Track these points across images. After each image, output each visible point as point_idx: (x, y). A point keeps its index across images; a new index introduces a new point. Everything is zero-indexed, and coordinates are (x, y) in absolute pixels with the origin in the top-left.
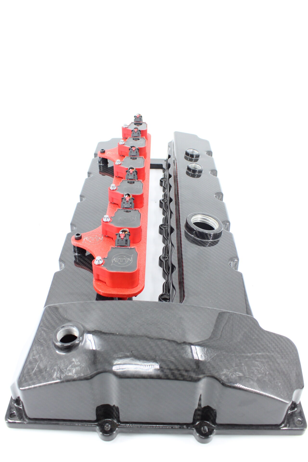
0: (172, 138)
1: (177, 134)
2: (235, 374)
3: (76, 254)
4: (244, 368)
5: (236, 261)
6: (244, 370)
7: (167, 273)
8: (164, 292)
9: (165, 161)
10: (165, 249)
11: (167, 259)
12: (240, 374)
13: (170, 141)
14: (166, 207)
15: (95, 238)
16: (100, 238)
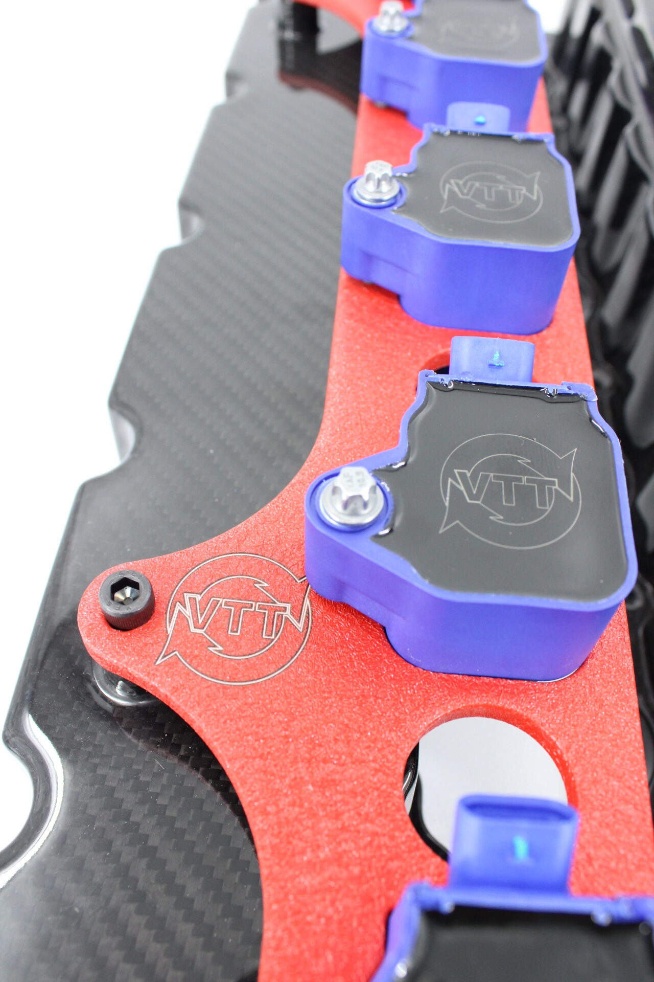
15: (256, 606)
16: (287, 614)
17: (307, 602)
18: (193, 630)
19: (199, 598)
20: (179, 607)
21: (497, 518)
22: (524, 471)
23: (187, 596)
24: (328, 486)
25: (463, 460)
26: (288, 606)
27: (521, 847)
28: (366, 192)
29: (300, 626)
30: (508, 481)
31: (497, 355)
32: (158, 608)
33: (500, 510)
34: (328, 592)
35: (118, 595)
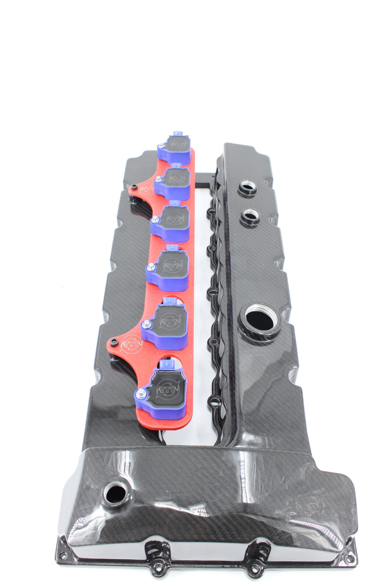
0: (220, 151)
1: (228, 146)
2: (288, 514)
3: (112, 359)
4: (298, 507)
5: (296, 368)
6: (298, 509)
7: (217, 365)
8: (214, 394)
9: (213, 176)
10: (215, 329)
11: (217, 343)
12: (294, 513)
13: (219, 156)
14: (215, 259)
15: (134, 342)
16: (139, 343)
17: (142, 341)
18: (125, 346)
19: (125, 342)
20: (122, 343)
21: (168, 326)
22: (172, 319)
23: (123, 342)
24: (143, 323)
25: (163, 318)
26: (139, 342)
27: (167, 364)
28: (149, 269)
29: (141, 345)
30: (170, 320)
31: (170, 300)
32: (119, 344)
33: (168, 325)
34: (145, 339)
35: (113, 342)
